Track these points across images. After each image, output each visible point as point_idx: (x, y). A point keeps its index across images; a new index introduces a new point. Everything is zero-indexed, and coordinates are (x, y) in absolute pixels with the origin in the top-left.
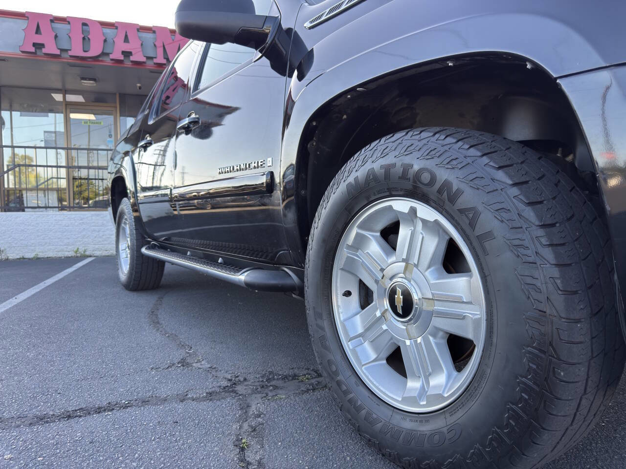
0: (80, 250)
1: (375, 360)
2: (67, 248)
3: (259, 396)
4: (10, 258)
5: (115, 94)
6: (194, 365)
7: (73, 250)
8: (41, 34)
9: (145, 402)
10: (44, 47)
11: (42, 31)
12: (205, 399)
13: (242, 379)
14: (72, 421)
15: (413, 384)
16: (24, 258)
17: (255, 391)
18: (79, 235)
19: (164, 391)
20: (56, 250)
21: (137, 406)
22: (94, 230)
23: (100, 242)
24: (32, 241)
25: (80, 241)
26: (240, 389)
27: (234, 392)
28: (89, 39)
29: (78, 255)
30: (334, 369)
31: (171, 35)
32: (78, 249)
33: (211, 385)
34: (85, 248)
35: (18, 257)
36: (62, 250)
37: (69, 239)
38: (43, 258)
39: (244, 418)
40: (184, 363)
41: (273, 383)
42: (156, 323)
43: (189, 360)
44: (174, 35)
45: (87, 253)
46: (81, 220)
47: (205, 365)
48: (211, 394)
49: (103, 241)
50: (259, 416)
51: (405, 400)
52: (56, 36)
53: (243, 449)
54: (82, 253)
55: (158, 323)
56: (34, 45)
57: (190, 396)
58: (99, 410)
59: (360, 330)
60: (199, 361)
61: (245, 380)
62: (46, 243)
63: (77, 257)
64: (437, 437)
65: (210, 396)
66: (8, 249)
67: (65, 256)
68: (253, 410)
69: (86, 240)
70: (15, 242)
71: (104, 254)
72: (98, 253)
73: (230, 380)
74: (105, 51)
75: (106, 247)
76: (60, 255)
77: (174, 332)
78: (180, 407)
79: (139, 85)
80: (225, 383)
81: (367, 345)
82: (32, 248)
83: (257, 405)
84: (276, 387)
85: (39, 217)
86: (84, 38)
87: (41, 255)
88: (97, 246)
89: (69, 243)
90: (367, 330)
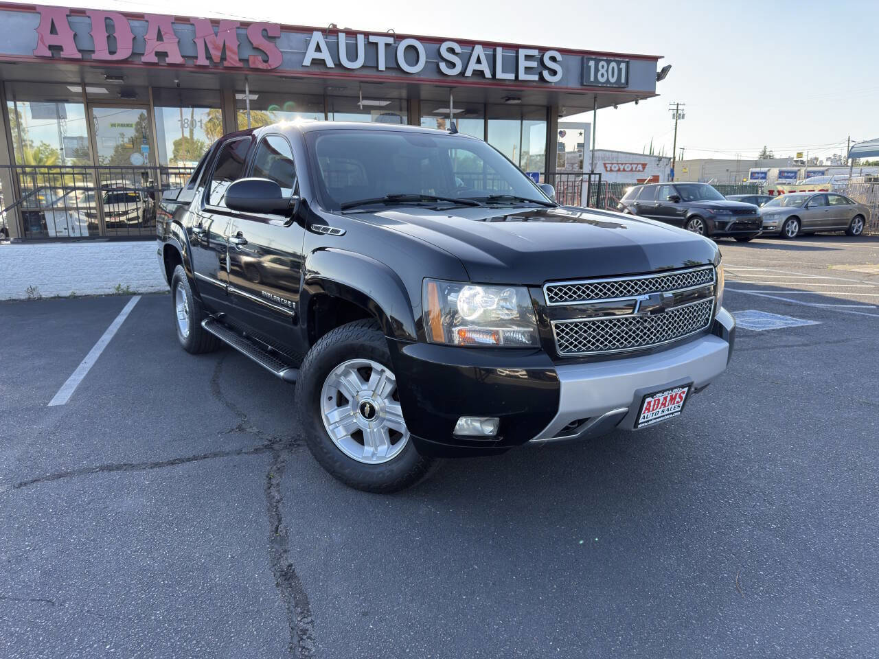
0: (122, 287)
1: (346, 436)
2: (106, 284)
3: (286, 451)
4: (43, 296)
5: (148, 87)
6: (248, 430)
7: (114, 287)
8: (57, 34)
9: (216, 455)
10: (62, 50)
11: (58, 30)
12: (253, 453)
13: (278, 440)
14: (175, 466)
15: (368, 449)
16: (59, 297)
17: (285, 448)
18: (120, 270)
19: (227, 448)
20: (95, 287)
21: (211, 457)
22: (137, 264)
23: (144, 277)
24: (67, 278)
25: (121, 277)
26: (276, 446)
27: (272, 448)
28: (114, 37)
29: (120, 292)
30: (318, 440)
31: (213, 26)
32: (120, 285)
33: (258, 444)
34: (129, 284)
35: (53, 296)
36: (102, 287)
37: (108, 274)
38: (80, 296)
39: (276, 462)
40: (240, 428)
41: (298, 442)
42: (218, 393)
43: (244, 426)
44: (218, 26)
45: (131, 290)
46: (121, 252)
47: (255, 430)
48: (257, 450)
49: (147, 276)
50: (283, 462)
51: (364, 458)
52: (75, 35)
53: (270, 478)
54: (125, 289)
55: (219, 392)
56: (51, 47)
57: (243, 451)
58: (189, 460)
59: (337, 419)
60: (251, 427)
61: (280, 440)
62: (83, 280)
63: (119, 294)
64: (381, 475)
65: (257, 451)
66: (40, 287)
67: (106, 293)
68: (281, 459)
69: (128, 275)
70: (47, 279)
71: (150, 291)
72: (142, 290)
73: (271, 441)
74: (136, 51)
75: (151, 283)
76: (100, 292)
77: (233, 402)
78: (237, 458)
79: (176, 81)
80: (266, 443)
81: (341, 428)
82: (67, 285)
83: (284, 456)
84: (299, 445)
85: (72, 249)
86: (108, 37)
87: (78, 293)
88: (141, 282)
89: (108, 278)
90: (342, 420)
